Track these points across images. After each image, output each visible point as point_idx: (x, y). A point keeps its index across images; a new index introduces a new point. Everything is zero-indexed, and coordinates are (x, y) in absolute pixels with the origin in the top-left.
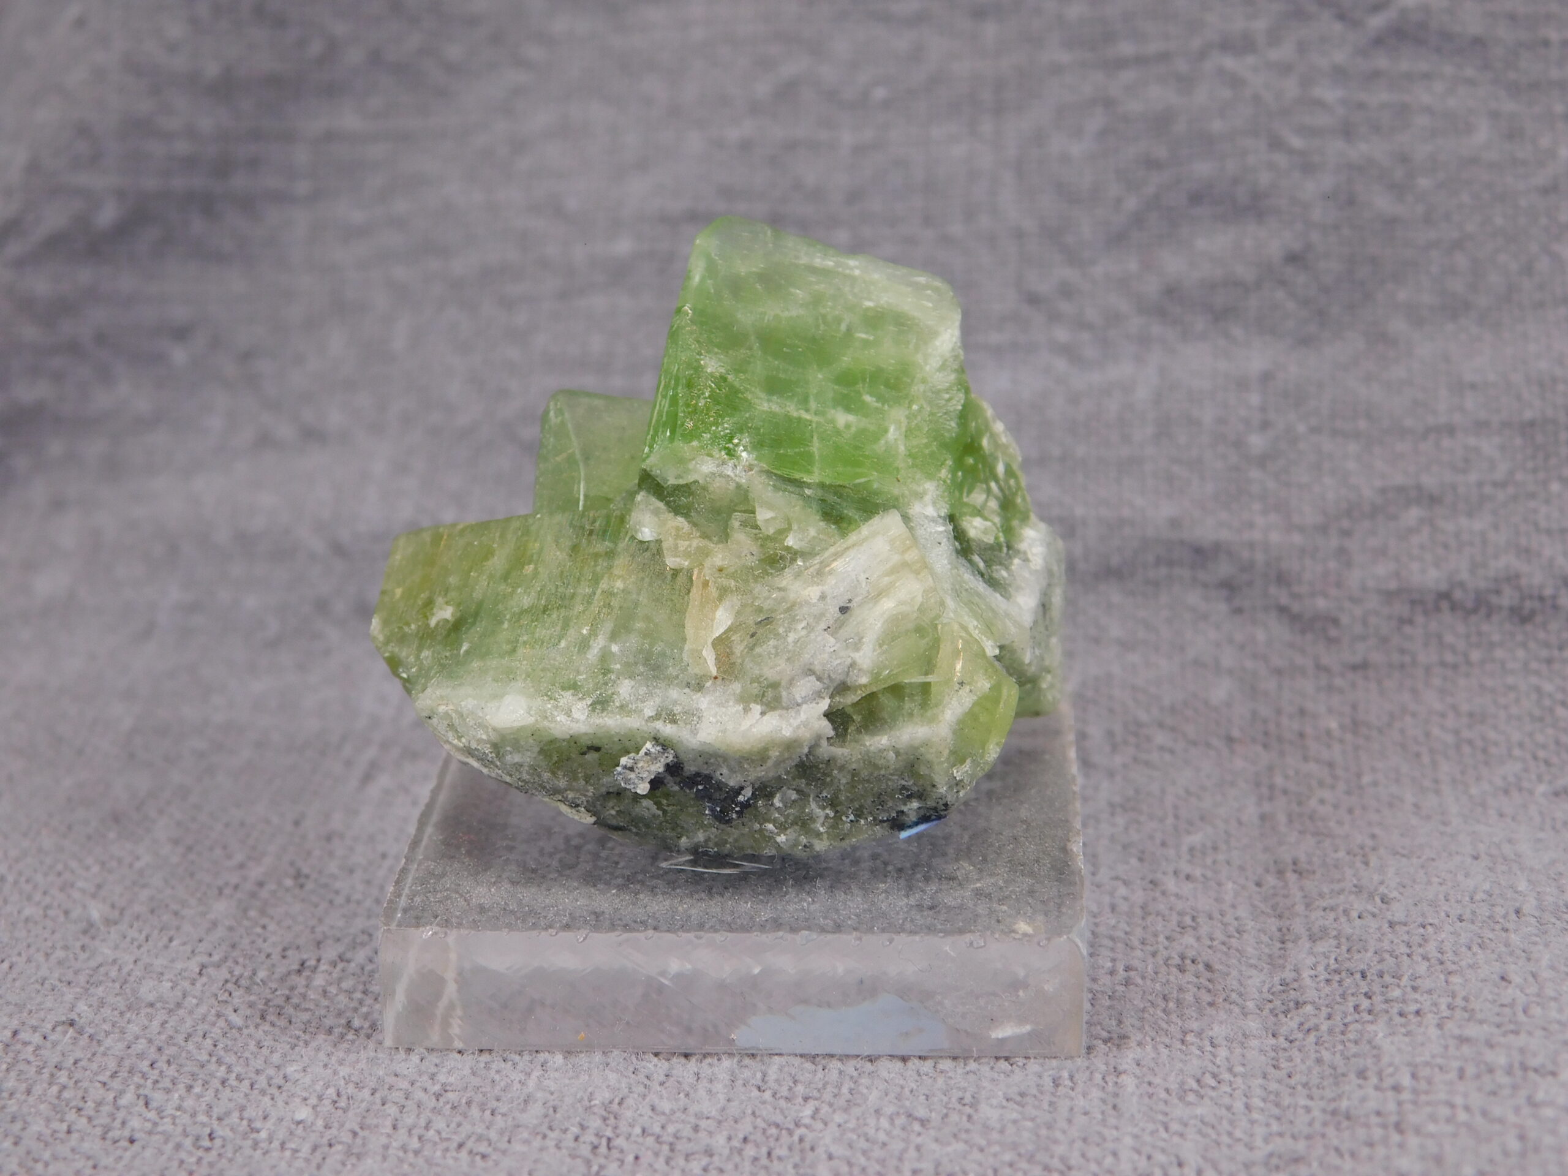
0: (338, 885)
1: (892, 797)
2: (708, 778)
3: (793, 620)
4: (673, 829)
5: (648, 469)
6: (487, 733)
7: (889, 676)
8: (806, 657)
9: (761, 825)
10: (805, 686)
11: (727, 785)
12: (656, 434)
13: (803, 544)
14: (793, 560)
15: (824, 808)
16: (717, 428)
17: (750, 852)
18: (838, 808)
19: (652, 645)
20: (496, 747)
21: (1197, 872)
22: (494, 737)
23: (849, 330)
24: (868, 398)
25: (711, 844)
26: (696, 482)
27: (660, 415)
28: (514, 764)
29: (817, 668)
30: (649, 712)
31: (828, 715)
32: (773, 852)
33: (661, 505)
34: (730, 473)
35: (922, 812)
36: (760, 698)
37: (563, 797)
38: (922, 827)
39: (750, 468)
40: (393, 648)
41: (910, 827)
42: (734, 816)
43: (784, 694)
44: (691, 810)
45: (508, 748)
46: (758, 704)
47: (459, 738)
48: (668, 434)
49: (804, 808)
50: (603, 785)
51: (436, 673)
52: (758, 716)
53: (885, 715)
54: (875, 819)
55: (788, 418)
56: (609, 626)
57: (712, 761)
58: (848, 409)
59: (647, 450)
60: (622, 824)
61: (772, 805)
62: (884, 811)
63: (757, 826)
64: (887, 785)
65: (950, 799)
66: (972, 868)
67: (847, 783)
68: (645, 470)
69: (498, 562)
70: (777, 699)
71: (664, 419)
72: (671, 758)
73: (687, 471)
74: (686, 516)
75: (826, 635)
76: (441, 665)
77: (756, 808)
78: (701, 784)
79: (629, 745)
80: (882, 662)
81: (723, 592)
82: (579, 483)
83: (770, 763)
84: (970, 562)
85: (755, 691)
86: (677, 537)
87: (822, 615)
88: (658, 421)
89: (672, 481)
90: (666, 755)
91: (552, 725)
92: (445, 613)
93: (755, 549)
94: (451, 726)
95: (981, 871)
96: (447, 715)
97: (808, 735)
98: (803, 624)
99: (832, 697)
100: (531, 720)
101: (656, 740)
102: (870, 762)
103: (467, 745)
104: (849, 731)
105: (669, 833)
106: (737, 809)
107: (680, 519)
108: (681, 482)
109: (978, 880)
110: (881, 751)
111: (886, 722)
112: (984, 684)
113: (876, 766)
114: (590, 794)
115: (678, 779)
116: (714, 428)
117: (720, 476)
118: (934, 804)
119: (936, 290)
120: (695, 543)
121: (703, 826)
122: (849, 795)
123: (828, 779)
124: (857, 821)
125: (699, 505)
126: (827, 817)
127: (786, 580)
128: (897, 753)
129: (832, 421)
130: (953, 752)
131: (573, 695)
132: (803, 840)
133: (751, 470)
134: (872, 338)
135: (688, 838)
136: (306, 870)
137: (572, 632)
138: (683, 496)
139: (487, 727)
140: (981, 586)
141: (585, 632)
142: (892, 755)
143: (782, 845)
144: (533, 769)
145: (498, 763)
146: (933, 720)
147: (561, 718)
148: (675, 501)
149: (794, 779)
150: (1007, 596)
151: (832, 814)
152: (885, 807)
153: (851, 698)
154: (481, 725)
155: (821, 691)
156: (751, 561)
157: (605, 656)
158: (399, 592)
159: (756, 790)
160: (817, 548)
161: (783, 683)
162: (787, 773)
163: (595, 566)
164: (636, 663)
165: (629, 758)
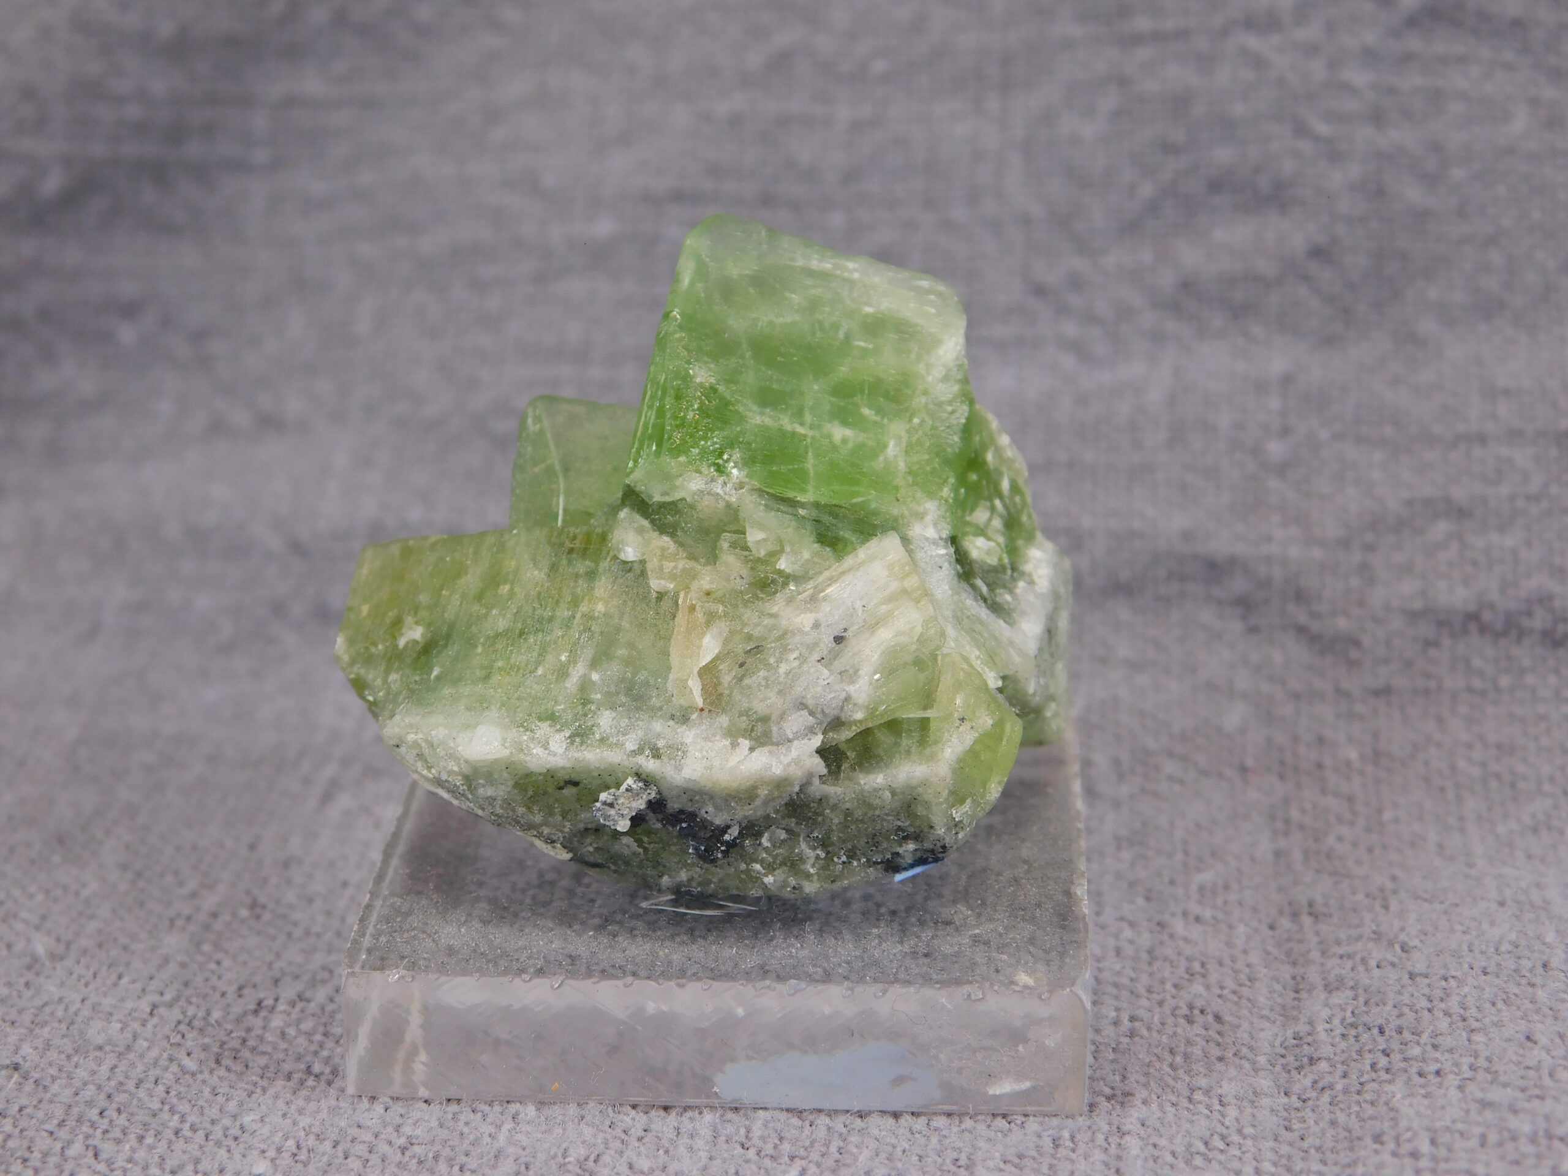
0: (297, 916)
1: (887, 838)
2: (693, 816)
3: (785, 649)
4: (654, 867)
5: (632, 485)
6: (459, 764)
7: (885, 711)
8: (798, 690)
9: (748, 865)
10: (797, 721)
11: (712, 823)
12: (641, 448)
13: (796, 567)
14: (785, 584)
15: (814, 848)
16: (706, 442)
17: (735, 892)
18: (830, 849)
19: (634, 674)
20: (467, 779)
21: (1207, 914)
22: (466, 770)
23: (848, 337)
24: (866, 411)
25: (694, 884)
26: (683, 499)
27: (646, 426)
28: (487, 798)
29: (810, 702)
30: (631, 746)
31: (821, 752)
32: (760, 893)
33: (646, 523)
34: (719, 491)
35: (919, 854)
36: (748, 733)
37: (538, 832)
38: (918, 870)
39: (740, 486)
40: (358, 670)
41: (906, 869)
42: (720, 855)
43: (774, 729)
44: (673, 848)
45: (481, 781)
46: (746, 739)
47: (429, 768)
48: (654, 448)
49: (792, 848)
50: (581, 821)
51: (405, 699)
52: (746, 752)
53: (880, 751)
54: (868, 860)
55: (782, 432)
56: (588, 653)
57: (697, 798)
58: (845, 423)
59: (631, 464)
60: (600, 861)
61: (760, 844)
62: (878, 852)
63: (743, 866)
64: (882, 825)
65: (948, 841)
66: (970, 912)
67: (840, 823)
68: (629, 486)
69: (471, 581)
70: (767, 734)
71: (650, 431)
72: (653, 795)
73: (674, 488)
74: (673, 535)
75: (819, 666)
76: (410, 689)
77: (743, 847)
78: (685, 822)
79: (610, 779)
80: (879, 697)
81: (711, 618)
82: (558, 496)
83: (758, 802)
84: (973, 587)
85: (744, 726)
86: (663, 557)
87: (816, 644)
88: (643, 434)
89: (657, 498)
90: (648, 791)
91: (528, 758)
92: (414, 633)
93: (745, 572)
94: (420, 756)
95: (979, 915)
96: (416, 744)
97: (799, 773)
98: (796, 654)
99: (824, 733)
100: (506, 753)
101: (638, 776)
102: (865, 801)
103: (437, 776)
104: (843, 768)
105: (649, 872)
106: (723, 848)
107: (666, 539)
108: (667, 499)
109: (977, 926)
110: (876, 790)
111: (882, 760)
112: (986, 721)
113: (870, 806)
114: (567, 830)
115: (660, 816)
116: (703, 443)
117: (709, 493)
118: (931, 847)
119: (939, 294)
120: (681, 564)
121: (686, 865)
122: (841, 835)
123: (820, 819)
124: (850, 862)
125: (686, 524)
126: (818, 857)
127: (777, 605)
128: (893, 793)
129: (829, 436)
130: (952, 793)
131: (550, 726)
132: (792, 881)
133: (741, 488)
134: (871, 346)
135: (670, 876)
136: (262, 899)
137: (550, 658)
138: (669, 514)
139: (459, 759)
140: (983, 613)
141: (563, 658)
142: (887, 794)
143: (769, 886)
144: (507, 803)
145: (470, 796)
146: (932, 758)
147: (537, 751)
148: (660, 519)
149: (783, 818)
150: (1011, 622)
151: (823, 855)
152: (880, 849)
153: (846, 734)
154: (453, 756)
155: (813, 726)
156: (740, 585)
157: (585, 685)
158: (365, 609)
159: (743, 829)
160: (811, 572)
161: (774, 717)
162: (777, 812)
163: (575, 587)
164: (618, 693)
165: (609, 794)
